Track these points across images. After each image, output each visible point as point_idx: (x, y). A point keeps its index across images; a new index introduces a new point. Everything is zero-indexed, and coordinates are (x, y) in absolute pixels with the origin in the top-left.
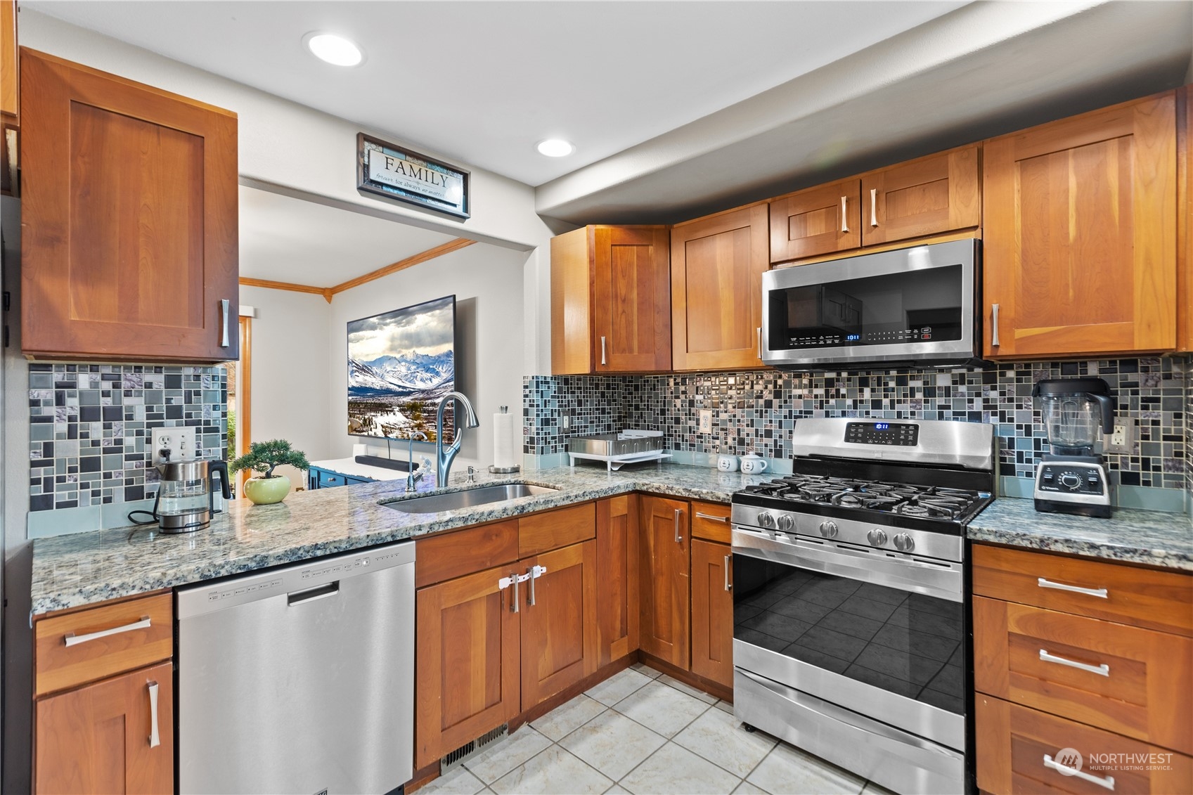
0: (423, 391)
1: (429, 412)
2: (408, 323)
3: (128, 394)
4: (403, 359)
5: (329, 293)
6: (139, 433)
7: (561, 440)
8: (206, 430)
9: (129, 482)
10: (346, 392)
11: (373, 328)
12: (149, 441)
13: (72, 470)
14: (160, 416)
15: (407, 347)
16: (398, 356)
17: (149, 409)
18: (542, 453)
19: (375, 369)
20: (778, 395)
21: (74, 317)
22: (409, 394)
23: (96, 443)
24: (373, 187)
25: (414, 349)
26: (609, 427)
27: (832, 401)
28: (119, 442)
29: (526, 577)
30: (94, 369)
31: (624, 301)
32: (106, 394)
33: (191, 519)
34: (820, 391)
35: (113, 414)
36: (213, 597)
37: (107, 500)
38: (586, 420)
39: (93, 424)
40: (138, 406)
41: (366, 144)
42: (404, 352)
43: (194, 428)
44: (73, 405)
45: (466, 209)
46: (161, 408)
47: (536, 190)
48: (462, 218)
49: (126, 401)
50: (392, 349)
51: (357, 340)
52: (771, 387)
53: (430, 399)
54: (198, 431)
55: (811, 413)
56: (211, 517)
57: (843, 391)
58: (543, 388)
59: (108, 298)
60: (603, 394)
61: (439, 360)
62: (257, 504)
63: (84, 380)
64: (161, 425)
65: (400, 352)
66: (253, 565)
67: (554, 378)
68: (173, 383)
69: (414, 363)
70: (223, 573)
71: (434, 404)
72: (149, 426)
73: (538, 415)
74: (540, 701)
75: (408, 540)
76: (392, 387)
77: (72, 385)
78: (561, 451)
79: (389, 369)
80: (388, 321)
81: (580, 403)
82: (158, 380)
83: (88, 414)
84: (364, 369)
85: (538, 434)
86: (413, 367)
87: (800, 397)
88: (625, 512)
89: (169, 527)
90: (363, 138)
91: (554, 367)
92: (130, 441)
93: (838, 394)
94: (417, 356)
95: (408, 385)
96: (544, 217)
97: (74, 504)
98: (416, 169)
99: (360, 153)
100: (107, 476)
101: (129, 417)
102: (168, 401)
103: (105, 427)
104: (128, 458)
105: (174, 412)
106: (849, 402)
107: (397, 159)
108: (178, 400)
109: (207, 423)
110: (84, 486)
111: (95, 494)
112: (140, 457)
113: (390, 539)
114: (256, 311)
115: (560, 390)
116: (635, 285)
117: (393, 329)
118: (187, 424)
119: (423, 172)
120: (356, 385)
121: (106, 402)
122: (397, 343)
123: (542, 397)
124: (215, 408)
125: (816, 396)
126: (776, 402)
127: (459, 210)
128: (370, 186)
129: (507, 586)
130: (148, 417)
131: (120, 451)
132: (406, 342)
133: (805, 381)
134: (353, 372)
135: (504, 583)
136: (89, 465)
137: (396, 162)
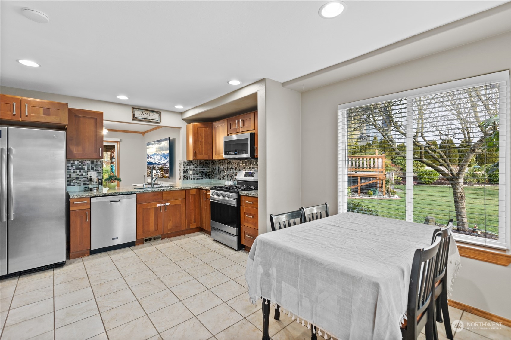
0: (163, 164)
1: (165, 170)
2: (160, 144)
3: (84, 165)
4: (159, 154)
5: (143, 133)
6: (86, 173)
7: (189, 177)
8: (99, 172)
9: (84, 182)
10: (146, 163)
11: (152, 145)
12: (88, 174)
13: (74, 179)
14: (90, 170)
15: (160, 151)
16: (158, 153)
17: (88, 168)
18: (183, 180)
19: (153, 157)
20: (237, 165)
21: (75, 152)
22: (160, 164)
23: (78, 174)
24: (136, 119)
25: (161, 151)
26: (206, 174)
27: (246, 167)
28: (82, 174)
29: (164, 205)
30: (78, 160)
31: (201, 142)
32: (80, 165)
33: (95, 189)
34: (244, 165)
35: (81, 169)
36: (97, 199)
37: (80, 185)
38: (198, 172)
39: (78, 171)
40: (86, 167)
41: (134, 109)
42: (159, 152)
43: (96, 172)
44: (74, 167)
45: (160, 121)
46: (90, 168)
47: (182, 113)
48: (159, 123)
49: (84, 167)
50: (157, 151)
51: (149, 148)
52: (236, 163)
53: (165, 166)
54: (97, 172)
55: (243, 170)
56: (99, 189)
57: (248, 165)
58: (184, 163)
59: (80, 148)
60: (204, 165)
61: (166, 155)
62: (110, 188)
63: (76, 163)
64: (90, 171)
65: (158, 152)
66: (103, 195)
67: (187, 161)
68: (92, 163)
69: (161, 156)
70: (98, 195)
71: (166, 168)
72: (88, 171)
73: (182, 170)
74: (169, 233)
75: (135, 194)
76: (157, 162)
77: (74, 164)
78: (189, 180)
79: (156, 157)
80: (156, 143)
81: (196, 167)
82: (89, 162)
83: (77, 169)
84: (150, 157)
85: (182, 175)
86: (161, 157)
87: (241, 166)
88: (195, 193)
89: (91, 190)
90: (133, 108)
91: (187, 159)
92: (84, 174)
93: (247, 166)
94: (162, 154)
95: (160, 162)
96: (184, 120)
97: (74, 186)
98: (147, 113)
99: (133, 112)
100: (80, 181)
101: (84, 170)
102: (91, 166)
103: (80, 171)
104: (84, 177)
105: (92, 169)
106: (249, 167)
107: (141, 112)
108: (93, 166)
109: (99, 171)
110: (76, 182)
111: (78, 184)
112: (86, 177)
113: (130, 193)
114: (121, 140)
115: (189, 164)
116: (203, 138)
117: (157, 146)
118: (95, 171)
119: (148, 114)
120: (148, 161)
121: (80, 167)
122: (158, 149)
123: (183, 166)
124: (100, 168)
125: (244, 166)
126: (237, 167)
127: (159, 121)
128: (134, 118)
129: (159, 206)
130: (88, 170)
131: (82, 176)
132: (160, 149)
133: (242, 162)
134: (148, 157)
135: (158, 205)
136: (77, 178)
137: (142, 112)
